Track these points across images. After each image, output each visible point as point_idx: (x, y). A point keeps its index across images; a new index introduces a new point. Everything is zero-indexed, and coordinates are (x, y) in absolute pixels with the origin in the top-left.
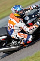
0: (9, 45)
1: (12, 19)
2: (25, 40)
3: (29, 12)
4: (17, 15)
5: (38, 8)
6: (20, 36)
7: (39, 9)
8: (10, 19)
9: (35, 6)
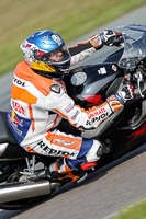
0: (17, 180)
1: (23, 81)
2: (74, 158)
3: (87, 56)
4: (43, 66)
5: (122, 41)
6: (56, 143)
7: (123, 45)
8: (15, 83)
9: (110, 32)
